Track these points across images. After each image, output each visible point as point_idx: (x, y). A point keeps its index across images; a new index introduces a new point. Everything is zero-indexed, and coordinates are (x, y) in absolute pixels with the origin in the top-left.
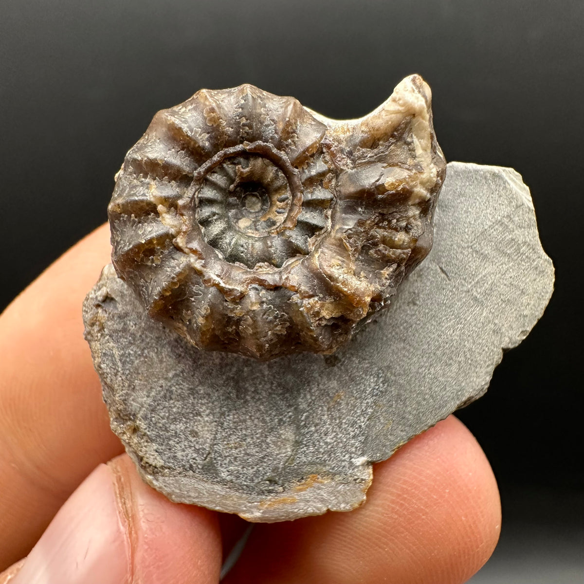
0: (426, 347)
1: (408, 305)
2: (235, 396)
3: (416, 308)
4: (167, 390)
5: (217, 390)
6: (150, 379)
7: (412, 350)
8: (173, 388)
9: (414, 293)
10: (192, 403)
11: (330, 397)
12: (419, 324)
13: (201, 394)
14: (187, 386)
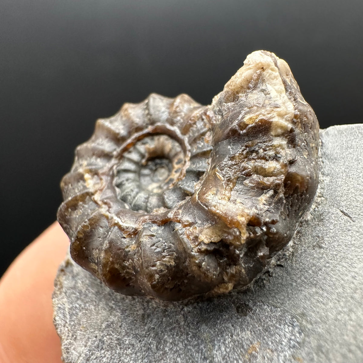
0: (340, 290)
1: (314, 249)
2: (155, 347)
3: (322, 251)
4: (100, 340)
5: (140, 341)
6: (88, 329)
7: (326, 294)
8: (105, 338)
9: (318, 237)
10: (119, 353)
11: (244, 349)
12: (329, 267)
13: (126, 344)
14: (116, 336)
